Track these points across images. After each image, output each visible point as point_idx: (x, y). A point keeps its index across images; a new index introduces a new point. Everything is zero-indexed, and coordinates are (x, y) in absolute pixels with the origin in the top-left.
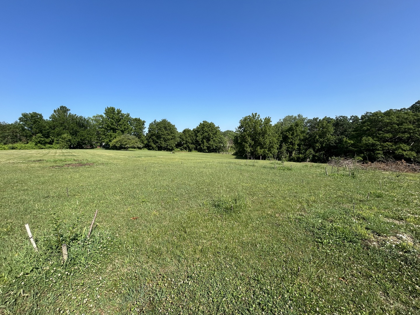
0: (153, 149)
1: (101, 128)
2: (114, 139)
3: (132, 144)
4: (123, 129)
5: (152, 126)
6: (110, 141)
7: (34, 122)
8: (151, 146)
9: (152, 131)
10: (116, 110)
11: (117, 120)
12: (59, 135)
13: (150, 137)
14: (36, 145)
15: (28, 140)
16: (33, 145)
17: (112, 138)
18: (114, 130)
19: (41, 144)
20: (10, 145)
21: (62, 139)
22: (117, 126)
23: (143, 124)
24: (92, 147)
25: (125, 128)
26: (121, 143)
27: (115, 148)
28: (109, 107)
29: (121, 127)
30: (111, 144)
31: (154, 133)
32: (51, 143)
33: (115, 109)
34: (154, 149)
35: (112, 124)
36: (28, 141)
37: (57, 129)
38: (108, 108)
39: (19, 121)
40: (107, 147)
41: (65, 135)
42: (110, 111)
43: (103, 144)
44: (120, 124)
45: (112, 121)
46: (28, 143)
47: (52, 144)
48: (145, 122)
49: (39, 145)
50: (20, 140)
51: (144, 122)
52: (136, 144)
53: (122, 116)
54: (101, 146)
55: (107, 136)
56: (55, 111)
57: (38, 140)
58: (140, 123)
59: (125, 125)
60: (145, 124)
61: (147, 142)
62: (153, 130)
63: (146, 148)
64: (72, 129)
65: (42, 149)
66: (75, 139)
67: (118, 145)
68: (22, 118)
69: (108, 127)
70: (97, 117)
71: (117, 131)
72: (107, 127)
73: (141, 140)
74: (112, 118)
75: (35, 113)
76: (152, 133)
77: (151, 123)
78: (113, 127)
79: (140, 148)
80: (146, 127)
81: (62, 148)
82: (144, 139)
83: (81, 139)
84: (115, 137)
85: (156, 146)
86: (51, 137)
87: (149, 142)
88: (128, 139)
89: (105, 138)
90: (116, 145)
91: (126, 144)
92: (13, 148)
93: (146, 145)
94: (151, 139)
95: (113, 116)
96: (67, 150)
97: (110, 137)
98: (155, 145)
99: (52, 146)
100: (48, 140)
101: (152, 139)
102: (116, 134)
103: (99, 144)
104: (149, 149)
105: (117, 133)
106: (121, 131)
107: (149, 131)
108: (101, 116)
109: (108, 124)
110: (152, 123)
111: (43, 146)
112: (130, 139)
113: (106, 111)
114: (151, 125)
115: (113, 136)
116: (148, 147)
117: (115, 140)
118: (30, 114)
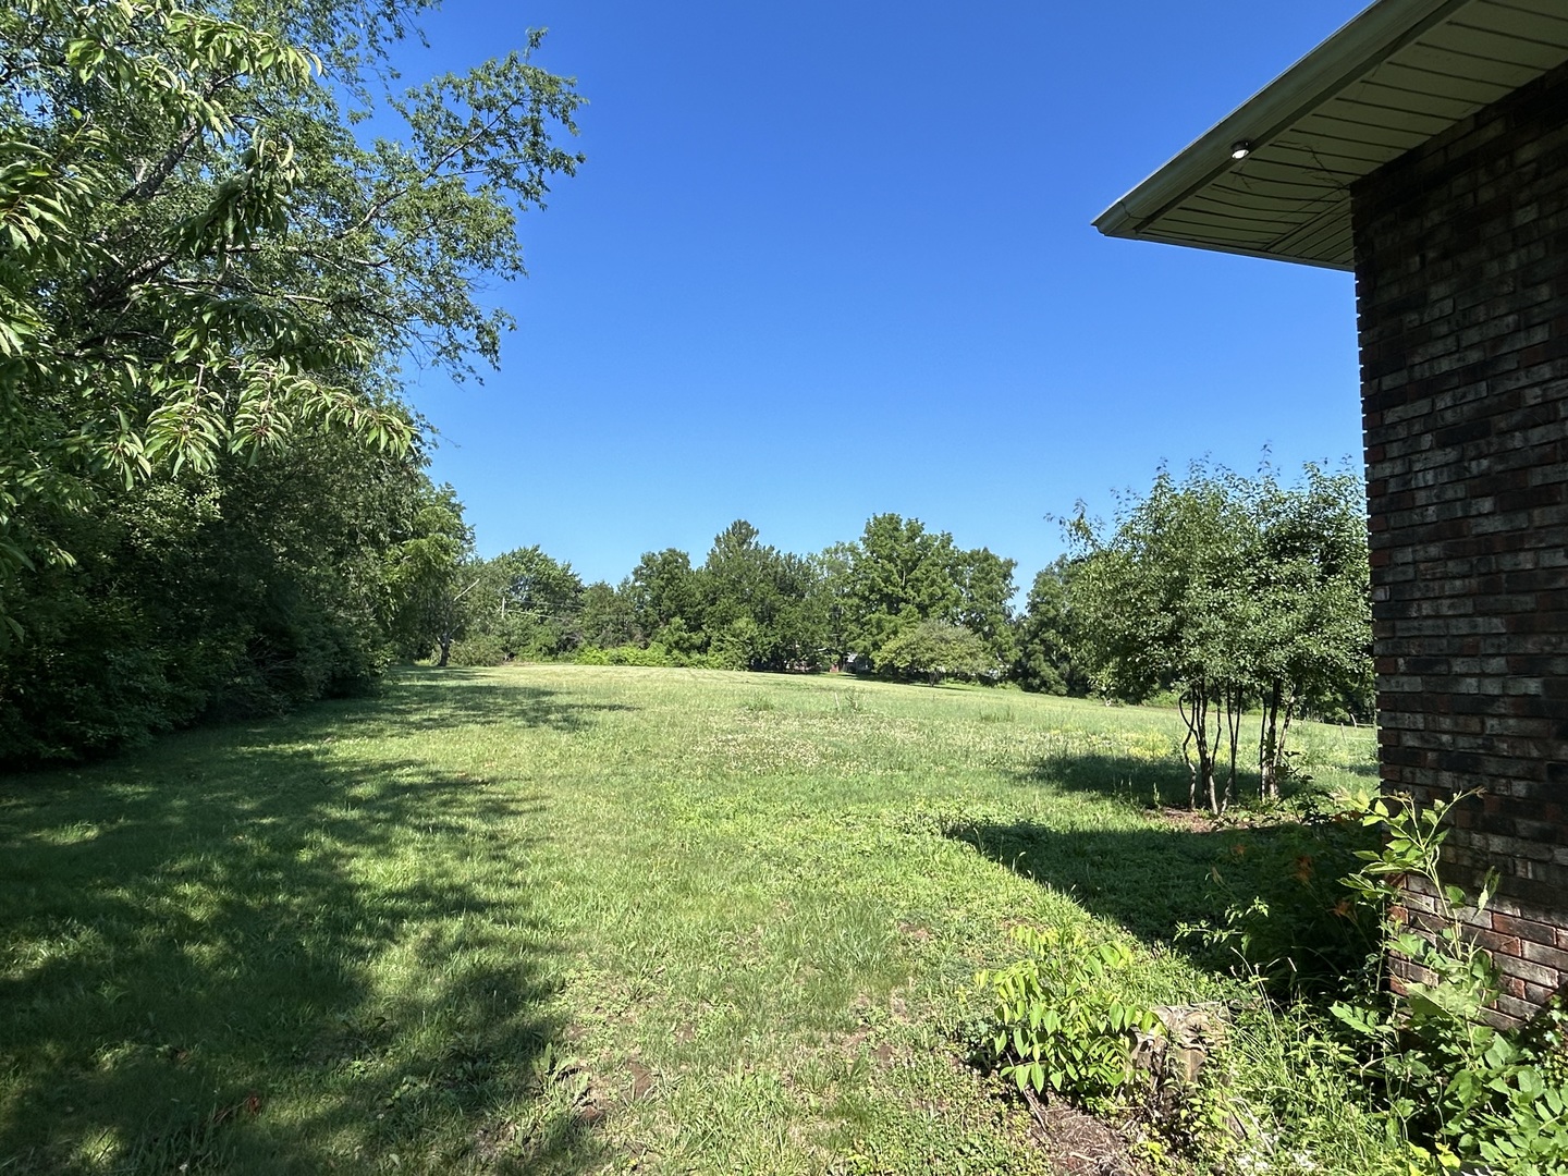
0: (1044, 687)
1: (848, 596)
2: (888, 638)
3: (954, 659)
4: (926, 597)
5: (1045, 584)
6: (876, 646)
7: (668, 579)
8: (1036, 674)
9: (1043, 608)
10: (903, 523)
11: (905, 562)
12: (726, 620)
13: (1036, 635)
14: (669, 652)
15: (649, 635)
16: (662, 654)
17: (883, 636)
18: (893, 604)
19: (681, 649)
20: (613, 652)
21: (733, 636)
22: (903, 588)
23: (1006, 576)
24: (814, 669)
25: (931, 596)
26: (913, 656)
27: (891, 674)
28: (880, 516)
29: (918, 592)
30: (878, 658)
31: (1052, 613)
32: (703, 648)
33: (899, 522)
34: (1049, 689)
35: (887, 580)
36: (649, 640)
37: (723, 603)
38: (875, 518)
39: (632, 578)
40: (862, 670)
41: (741, 624)
42: (885, 531)
43: (851, 658)
44: (917, 580)
45: (889, 566)
46: (646, 646)
47: (706, 652)
48: (1016, 565)
49: (675, 652)
50: (631, 637)
51: (1010, 564)
52: (969, 660)
53: (925, 546)
54: (842, 663)
55: (866, 628)
56: (718, 539)
57: (676, 638)
58: (991, 572)
59: (933, 582)
60: (1013, 571)
61: (1021, 654)
62: (1048, 603)
63: (1015, 681)
64: (762, 600)
65: (682, 665)
66: (765, 635)
67: (900, 664)
68: (642, 568)
69: (872, 591)
70: (836, 551)
71: (902, 605)
72: (867, 593)
73: (994, 645)
74: (890, 559)
75: (672, 552)
76: (1044, 614)
77: (1042, 568)
78: (889, 590)
79: (987, 681)
80: (1017, 589)
81: (730, 665)
82: (1007, 643)
83: (784, 638)
84: (895, 633)
85: (1061, 675)
86: (704, 627)
87: (1028, 656)
88: (942, 639)
89: (859, 635)
90: (897, 663)
91: (932, 660)
92: (619, 661)
93: (1015, 670)
94: (1037, 640)
95: (893, 549)
96: (741, 673)
97: (875, 631)
98: (1057, 668)
99: (704, 658)
100: (698, 638)
101: (1043, 641)
102: (898, 620)
103: (836, 657)
104: (1029, 688)
105: (903, 613)
106: (918, 606)
107: (1033, 607)
108: (853, 550)
109: (873, 579)
110: (1049, 571)
111: (684, 659)
112: (947, 642)
113: (868, 531)
114: (1043, 579)
115: (888, 627)
116: (1024, 677)
117: (892, 645)
118: (661, 554)
